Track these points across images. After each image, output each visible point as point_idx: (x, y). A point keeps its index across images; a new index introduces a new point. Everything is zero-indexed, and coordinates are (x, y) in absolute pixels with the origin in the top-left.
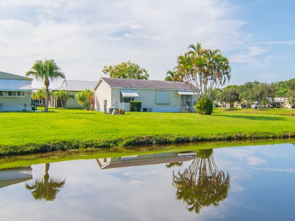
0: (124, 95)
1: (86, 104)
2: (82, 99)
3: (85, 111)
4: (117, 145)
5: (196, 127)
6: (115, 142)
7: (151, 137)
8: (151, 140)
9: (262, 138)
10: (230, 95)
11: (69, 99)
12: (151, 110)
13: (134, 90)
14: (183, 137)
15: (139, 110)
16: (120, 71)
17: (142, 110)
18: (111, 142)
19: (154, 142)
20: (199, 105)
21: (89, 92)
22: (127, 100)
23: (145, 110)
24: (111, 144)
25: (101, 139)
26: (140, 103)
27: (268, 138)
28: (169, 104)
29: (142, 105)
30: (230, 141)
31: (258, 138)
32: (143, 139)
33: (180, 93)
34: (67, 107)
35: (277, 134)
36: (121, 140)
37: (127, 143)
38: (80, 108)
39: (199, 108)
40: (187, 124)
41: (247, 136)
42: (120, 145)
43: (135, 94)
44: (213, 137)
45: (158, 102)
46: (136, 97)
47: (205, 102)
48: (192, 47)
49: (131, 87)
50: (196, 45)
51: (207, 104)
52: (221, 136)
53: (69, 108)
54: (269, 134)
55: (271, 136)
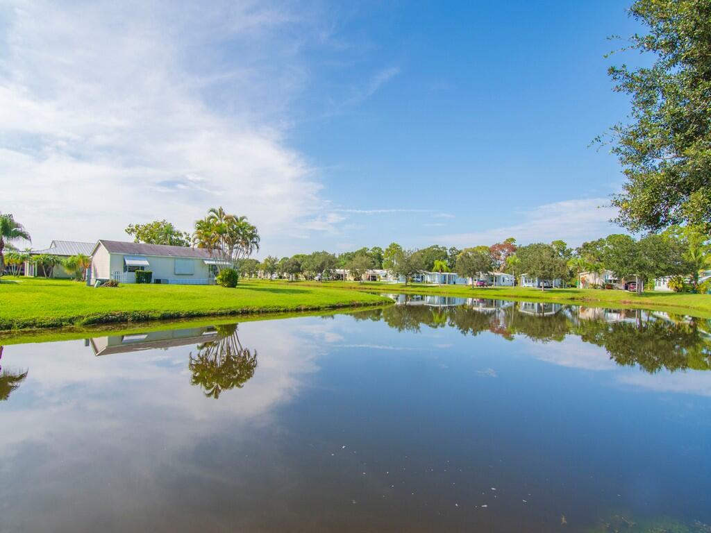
0: (129, 262)
1: (77, 273)
2: (71, 266)
3: (74, 282)
4: (73, 324)
5: (197, 301)
6: (71, 321)
7: (126, 314)
8: (126, 317)
9: (271, 312)
10: (291, 265)
11: (55, 266)
12: (166, 282)
13: (144, 257)
14: (172, 313)
15: (148, 281)
16: (152, 232)
17: (153, 281)
18: (65, 320)
19: (130, 319)
20: (220, 277)
21: (83, 257)
22: (132, 269)
23: (158, 282)
24: (63, 323)
25: (51, 316)
26: (151, 273)
27: (279, 311)
28: (192, 275)
29: (153, 275)
30: (235, 316)
31: (267, 312)
32: (114, 315)
33: (206, 262)
34: (54, 275)
35: (290, 307)
36: (82, 317)
37: (89, 321)
38: (68, 278)
39: (221, 280)
40: (188, 298)
41: (255, 310)
42: (77, 325)
43: (145, 263)
44: (213, 311)
45: (177, 273)
46: (147, 266)
47: (228, 273)
48: (214, 211)
49: (139, 253)
50: (217, 209)
51: (229, 275)
52: (223, 311)
53: (56, 278)
54: (280, 307)
55: (282, 309)
